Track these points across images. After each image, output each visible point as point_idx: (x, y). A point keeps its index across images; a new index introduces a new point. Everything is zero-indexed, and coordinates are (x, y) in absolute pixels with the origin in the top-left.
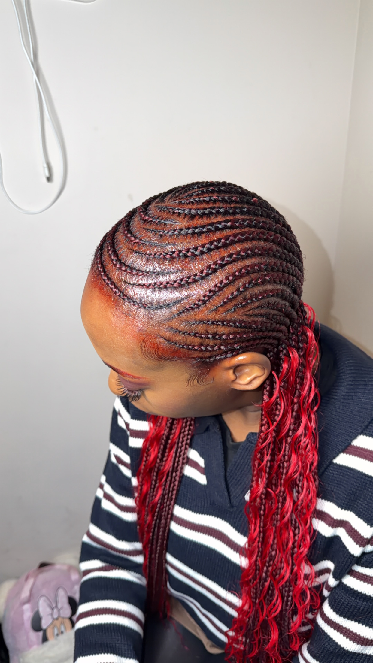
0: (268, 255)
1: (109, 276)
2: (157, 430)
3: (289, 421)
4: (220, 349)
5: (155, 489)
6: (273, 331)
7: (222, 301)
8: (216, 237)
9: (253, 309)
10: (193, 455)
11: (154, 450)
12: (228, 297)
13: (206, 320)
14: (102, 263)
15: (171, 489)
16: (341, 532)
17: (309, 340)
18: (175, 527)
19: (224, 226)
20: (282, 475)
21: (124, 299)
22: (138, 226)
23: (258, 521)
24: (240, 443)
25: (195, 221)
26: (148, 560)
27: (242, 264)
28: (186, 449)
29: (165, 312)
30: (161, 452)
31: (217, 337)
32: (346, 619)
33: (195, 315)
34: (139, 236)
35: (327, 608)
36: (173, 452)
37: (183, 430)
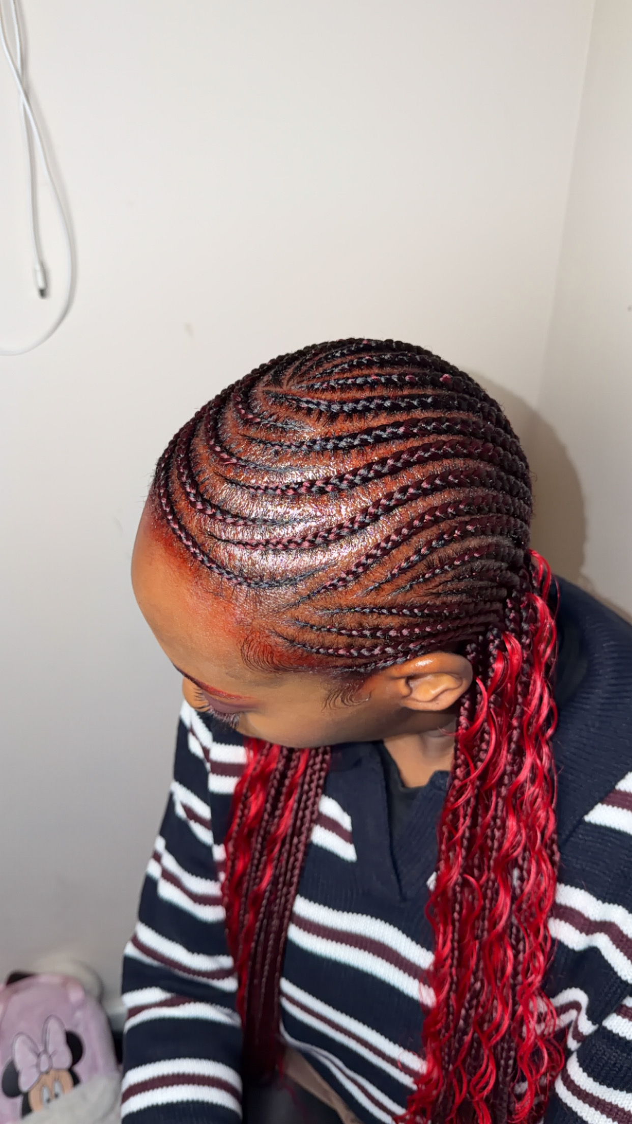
0: (472, 483)
1: (182, 523)
2: (262, 762)
3: (505, 757)
4: (383, 652)
5: (261, 866)
6: (480, 613)
7: (389, 573)
8: (377, 456)
9: (443, 583)
10: (329, 807)
11: (257, 798)
12: (399, 566)
13: (359, 606)
14: (168, 495)
15: (290, 866)
16: (602, 942)
17: (539, 615)
18: (296, 934)
19: (391, 435)
20: (491, 852)
21: (210, 568)
22: (233, 430)
23: (450, 928)
24: (418, 790)
25: (339, 424)
26: (247, 989)
27: (425, 504)
28: (317, 795)
29: (286, 593)
30: (270, 800)
31: (379, 634)
32: (612, 1089)
33: (339, 598)
34: (235, 451)
35: (574, 1069)
36: (295, 801)
37: (311, 762)
